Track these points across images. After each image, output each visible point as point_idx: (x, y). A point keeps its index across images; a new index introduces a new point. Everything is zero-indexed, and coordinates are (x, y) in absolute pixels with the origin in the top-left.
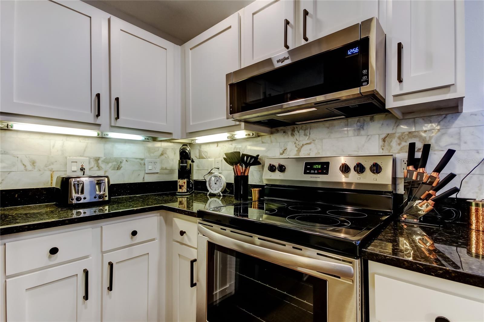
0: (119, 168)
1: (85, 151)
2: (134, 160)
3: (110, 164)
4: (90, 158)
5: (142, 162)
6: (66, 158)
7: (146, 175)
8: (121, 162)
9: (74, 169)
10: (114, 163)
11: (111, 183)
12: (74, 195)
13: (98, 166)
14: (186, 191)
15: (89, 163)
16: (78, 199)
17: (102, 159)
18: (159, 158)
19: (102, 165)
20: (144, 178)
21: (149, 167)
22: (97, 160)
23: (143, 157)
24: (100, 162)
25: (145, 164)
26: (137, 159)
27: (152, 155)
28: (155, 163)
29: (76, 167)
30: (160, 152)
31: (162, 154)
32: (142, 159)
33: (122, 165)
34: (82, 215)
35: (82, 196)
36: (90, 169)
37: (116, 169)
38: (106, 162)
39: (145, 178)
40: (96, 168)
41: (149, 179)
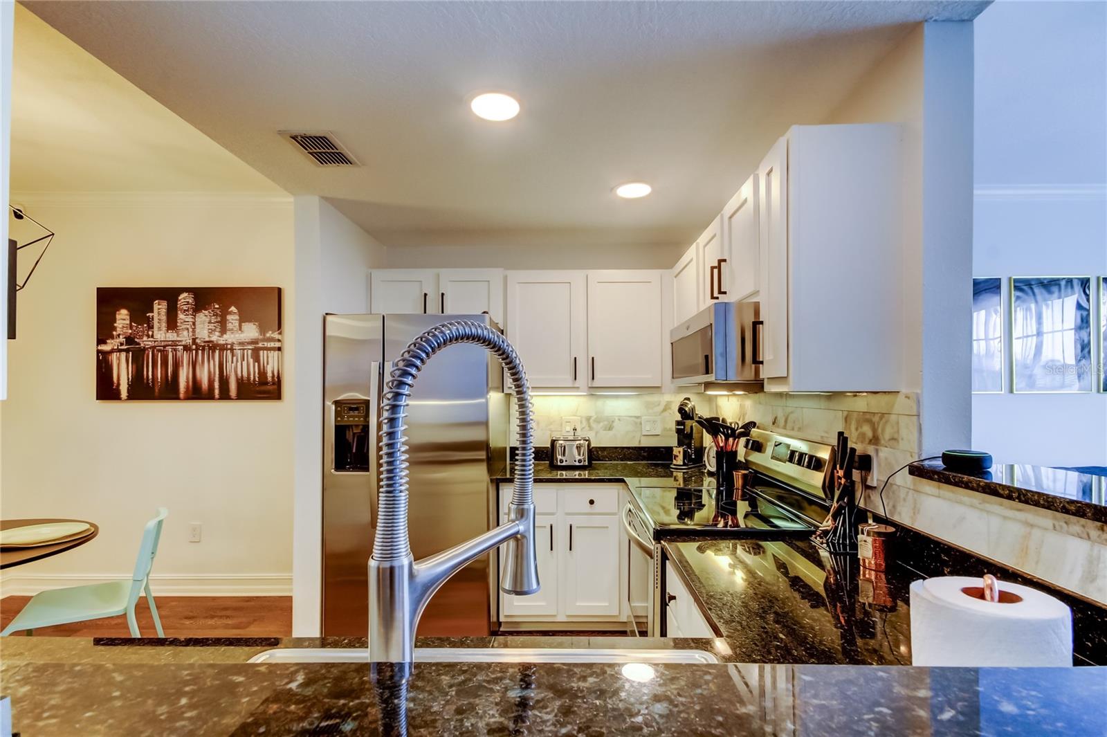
0: (610, 428)
1: (577, 410)
2: (628, 418)
3: (602, 424)
4: (582, 417)
5: (639, 420)
6: (561, 418)
7: (643, 438)
8: (613, 422)
9: (568, 428)
10: (606, 423)
11: (593, 445)
12: (559, 457)
13: (590, 426)
14: (682, 464)
15: (581, 422)
16: (561, 461)
17: (593, 418)
18: (660, 415)
19: (594, 425)
20: (640, 441)
21: (647, 428)
22: (588, 419)
23: (639, 415)
24: (591, 421)
25: (641, 424)
26: (631, 417)
27: (651, 411)
28: (654, 422)
29: (569, 428)
30: (662, 407)
31: (665, 410)
32: (637, 417)
33: (615, 424)
34: (564, 477)
35: (564, 459)
36: (582, 430)
37: (608, 429)
38: (598, 421)
39: (642, 441)
40: (587, 428)
41: (646, 443)
